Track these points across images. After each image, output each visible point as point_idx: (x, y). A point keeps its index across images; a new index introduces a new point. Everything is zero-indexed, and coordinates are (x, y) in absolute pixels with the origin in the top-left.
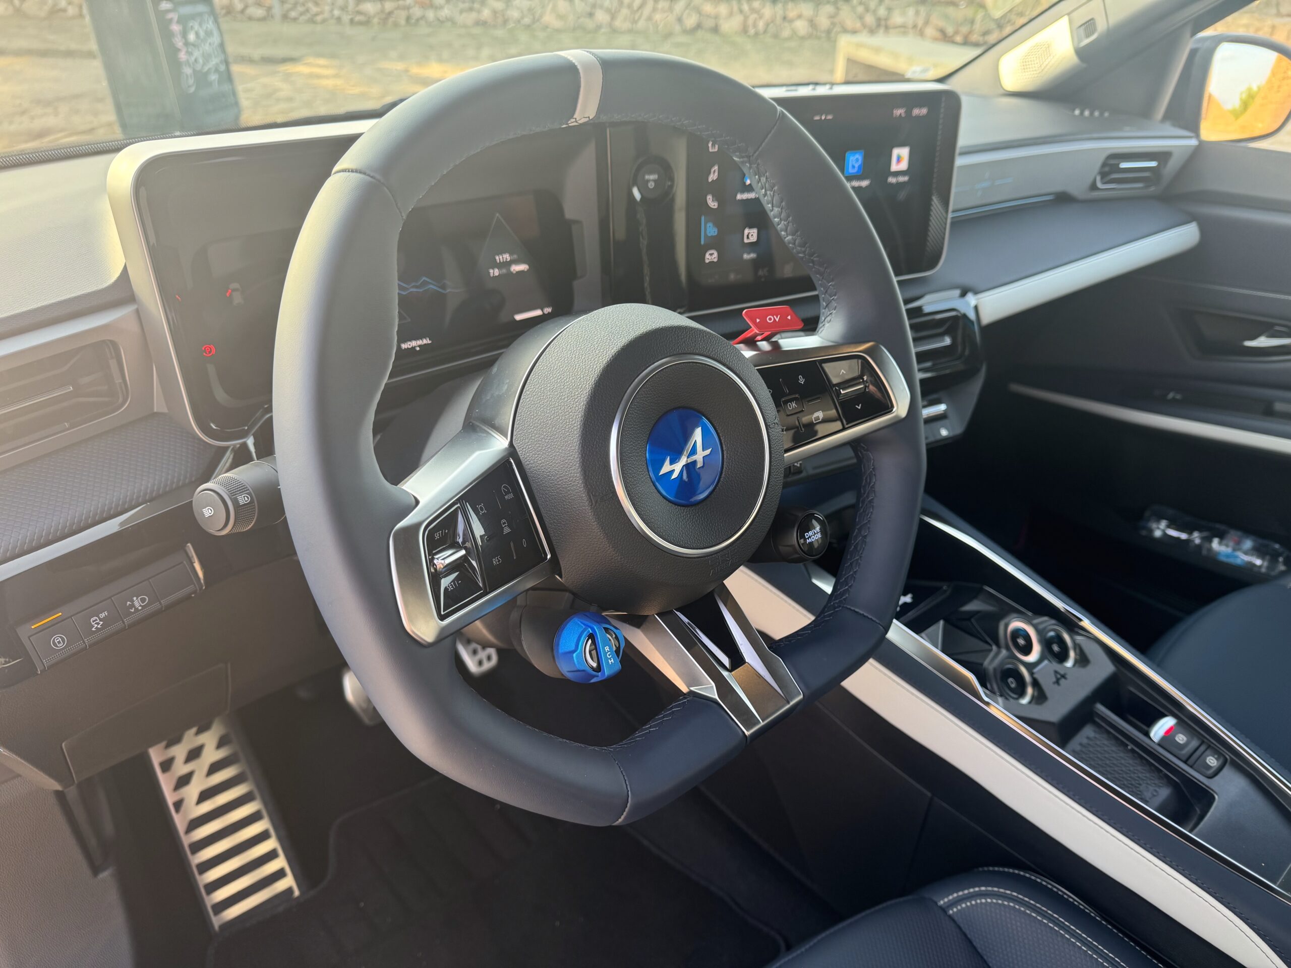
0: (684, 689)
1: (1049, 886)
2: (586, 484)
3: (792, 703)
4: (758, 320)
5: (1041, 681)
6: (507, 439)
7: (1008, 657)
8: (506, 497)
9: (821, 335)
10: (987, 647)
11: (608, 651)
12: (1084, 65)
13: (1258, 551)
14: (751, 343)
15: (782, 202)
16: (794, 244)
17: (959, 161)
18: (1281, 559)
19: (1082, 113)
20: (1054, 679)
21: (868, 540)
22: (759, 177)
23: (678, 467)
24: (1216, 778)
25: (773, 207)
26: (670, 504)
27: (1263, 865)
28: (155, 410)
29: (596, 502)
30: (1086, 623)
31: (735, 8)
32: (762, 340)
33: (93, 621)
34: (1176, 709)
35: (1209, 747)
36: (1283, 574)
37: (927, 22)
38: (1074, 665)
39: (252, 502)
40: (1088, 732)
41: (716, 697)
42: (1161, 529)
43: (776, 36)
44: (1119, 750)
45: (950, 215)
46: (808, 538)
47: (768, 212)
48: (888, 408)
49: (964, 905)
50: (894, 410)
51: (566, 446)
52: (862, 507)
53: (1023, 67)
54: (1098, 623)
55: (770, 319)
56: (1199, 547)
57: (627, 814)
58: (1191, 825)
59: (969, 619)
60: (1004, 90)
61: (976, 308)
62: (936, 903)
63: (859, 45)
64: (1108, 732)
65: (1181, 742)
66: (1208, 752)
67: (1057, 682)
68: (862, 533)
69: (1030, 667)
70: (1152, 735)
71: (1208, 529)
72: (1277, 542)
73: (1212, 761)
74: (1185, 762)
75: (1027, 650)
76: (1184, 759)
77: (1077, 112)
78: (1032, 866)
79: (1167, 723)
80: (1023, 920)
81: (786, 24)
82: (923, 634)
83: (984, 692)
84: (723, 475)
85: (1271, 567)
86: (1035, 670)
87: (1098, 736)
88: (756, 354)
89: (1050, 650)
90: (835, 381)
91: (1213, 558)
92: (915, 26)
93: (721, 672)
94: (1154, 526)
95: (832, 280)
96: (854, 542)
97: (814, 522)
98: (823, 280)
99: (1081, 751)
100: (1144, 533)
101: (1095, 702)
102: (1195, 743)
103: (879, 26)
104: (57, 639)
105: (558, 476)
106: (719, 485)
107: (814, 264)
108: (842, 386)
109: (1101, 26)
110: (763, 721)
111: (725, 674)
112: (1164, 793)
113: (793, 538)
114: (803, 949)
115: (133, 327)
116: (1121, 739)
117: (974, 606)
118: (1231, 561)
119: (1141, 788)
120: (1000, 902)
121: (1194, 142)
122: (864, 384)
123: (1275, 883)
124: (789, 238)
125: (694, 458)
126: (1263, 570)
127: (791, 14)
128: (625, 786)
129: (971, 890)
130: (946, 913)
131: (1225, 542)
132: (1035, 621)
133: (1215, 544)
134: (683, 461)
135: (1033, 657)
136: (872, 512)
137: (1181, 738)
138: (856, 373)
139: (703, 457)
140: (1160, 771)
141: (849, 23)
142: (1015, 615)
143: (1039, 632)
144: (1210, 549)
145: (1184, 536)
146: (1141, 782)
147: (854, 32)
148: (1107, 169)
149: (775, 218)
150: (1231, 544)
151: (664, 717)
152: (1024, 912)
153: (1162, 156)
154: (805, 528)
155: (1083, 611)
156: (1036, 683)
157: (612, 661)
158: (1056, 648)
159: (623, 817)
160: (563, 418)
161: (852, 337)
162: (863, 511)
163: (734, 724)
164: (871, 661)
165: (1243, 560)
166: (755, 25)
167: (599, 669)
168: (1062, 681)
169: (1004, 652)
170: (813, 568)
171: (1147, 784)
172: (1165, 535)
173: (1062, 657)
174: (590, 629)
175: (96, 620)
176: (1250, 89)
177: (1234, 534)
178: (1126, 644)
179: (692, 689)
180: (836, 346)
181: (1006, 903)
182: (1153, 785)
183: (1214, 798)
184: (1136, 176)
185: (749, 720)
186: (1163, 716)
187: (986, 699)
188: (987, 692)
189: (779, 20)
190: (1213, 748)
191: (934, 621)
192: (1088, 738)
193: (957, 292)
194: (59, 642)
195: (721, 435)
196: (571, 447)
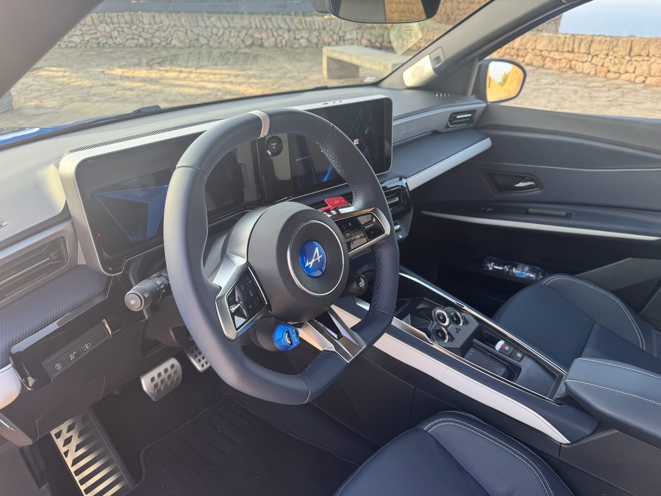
0: (321, 349)
1: (466, 415)
2: (280, 273)
3: (362, 349)
4: (331, 203)
5: (451, 332)
6: (245, 259)
7: (437, 325)
8: (249, 282)
9: (354, 206)
10: (429, 322)
11: (295, 337)
12: (438, 75)
13: (531, 271)
14: (328, 211)
15: (336, 158)
16: (341, 173)
17: (394, 123)
18: (540, 273)
19: (439, 95)
20: (456, 331)
21: (381, 283)
22: (326, 149)
23: (311, 263)
24: (522, 361)
25: (332, 160)
26: (310, 278)
27: (541, 391)
28: (78, 264)
29: (285, 280)
30: (465, 308)
31: (270, 35)
32: (332, 210)
33: (71, 356)
34: (504, 337)
35: (518, 350)
36: (541, 279)
37: (362, 37)
38: (463, 325)
39: (149, 296)
40: (472, 350)
41: (335, 350)
42: (491, 266)
43: (292, 47)
44: (485, 356)
45: (392, 145)
46: (360, 285)
47: (331, 162)
48: (383, 232)
49: (434, 428)
50: (385, 232)
51: (271, 260)
52: (377, 271)
53: (413, 76)
54: (470, 307)
55: (336, 202)
56: (508, 272)
57: (309, 398)
58: (514, 381)
59: (420, 312)
60: (406, 86)
61: (406, 184)
62: (423, 430)
63: (332, 51)
64: (479, 350)
65: (507, 349)
66: (518, 352)
67: (457, 332)
68: (379, 281)
69: (446, 327)
70: (496, 348)
71: (511, 264)
72: (538, 266)
73: (519, 355)
74: (510, 357)
75: (444, 321)
76: (509, 356)
77: (437, 95)
78: (458, 409)
79: (501, 343)
80: (457, 429)
81: (296, 41)
82: (403, 320)
83: (430, 340)
84: (328, 265)
85: (537, 277)
86: (448, 329)
87: (476, 352)
88: (331, 216)
89: (453, 320)
90: (362, 223)
91: (514, 276)
92: (357, 39)
93: (335, 340)
94: (489, 265)
95: (357, 186)
96: (376, 285)
97: (361, 278)
98: (353, 185)
99: (470, 358)
100: (485, 269)
101: (473, 338)
102: (512, 349)
103: (340, 40)
104: (58, 365)
105: (269, 272)
106: (327, 268)
107: (349, 180)
108: (365, 225)
109: (443, 59)
110: (353, 357)
111: (336, 341)
112: (503, 370)
113: (355, 286)
114: (373, 456)
115: (71, 229)
116: (484, 352)
117: (421, 306)
118: (521, 276)
119: (495, 369)
120: (448, 423)
121: (484, 105)
122: (373, 224)
123: (546, 397)
124: (339, 171)
125: (317, 259)
126: (534, 279)
127: (298, 37)
128: (307, 387)
129: (436, 421)
130: (427, 432)
131: (518, 269)
132: (445, 309)
133: (514, 270)
134: (313, 260)
135: (447, 323)
136: (381, 272)
137: (507, 348)
138: (370, 219)
139: (320, 258)
140: (500, 362)
141: (326, 40)
142: (438, 307)
143: (448, 313)
144: (512, 273)
145: (501, 268)
146: (494, 367)
147: (329, 45)
148: (452, 119)
149: (333, 164)
150: (520, 269)
151: (315, 361)
152: (458, 426)
153: (473, 112)
154: (359, 281)
155: (464, 303)
156: (449, 334)
157: (296, 340)
158: (455, 319)
159: (307, 399)
160: (268, 249)
161: (366, 206)
162: (378, 272)
163: (343, 359)
164: (385, 334)
165: (525, 275)
166: (281, 42)
167: (292, 344)
168: (459, 332)
169: (435, 323)
170: (356, 299)
171: (497, 367)
172: (494, 268)
173: (458, 322)
174: (287, 329)
175: (72, 356)
176: (505, 74)
177: (521, 265)
178: (482, 314)
179: (324, 349)
180: (361, 209)
181: (450, 423)
182: (499, 368)
183: (521, 369)
184: (464, 121)
185: (348, 357)
186: (499, 340)
187: (431, 342)
188: (431, 340)
189: (292, 39)
190: (519, 350)
191: (407, 315)
192: (472, 353)
193: (398, 179)
194: (59, 367)
195: (325, 249)
196: (273, 260)
